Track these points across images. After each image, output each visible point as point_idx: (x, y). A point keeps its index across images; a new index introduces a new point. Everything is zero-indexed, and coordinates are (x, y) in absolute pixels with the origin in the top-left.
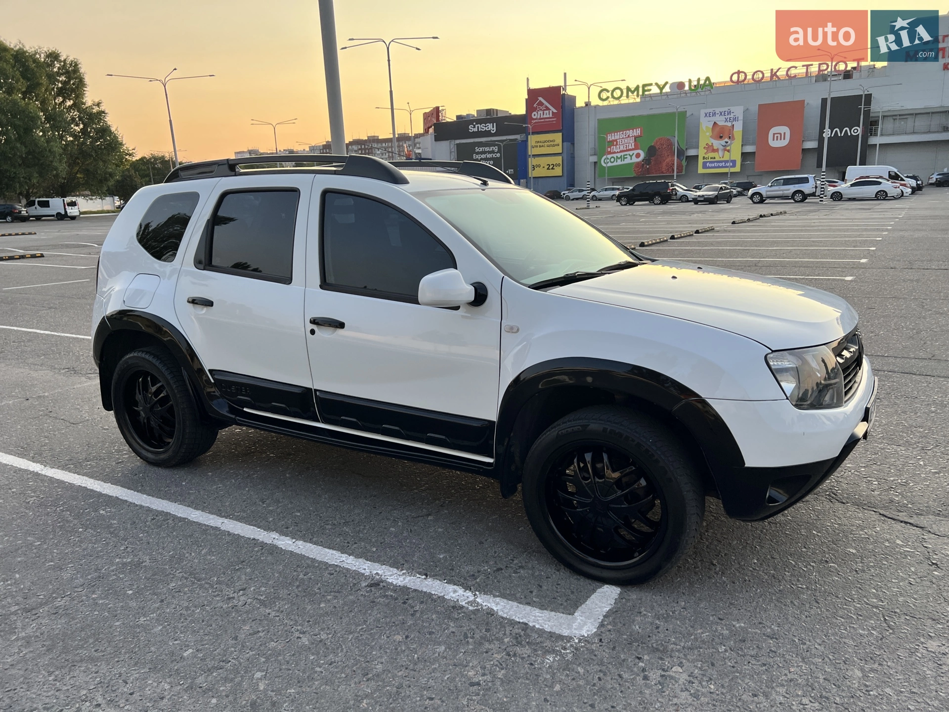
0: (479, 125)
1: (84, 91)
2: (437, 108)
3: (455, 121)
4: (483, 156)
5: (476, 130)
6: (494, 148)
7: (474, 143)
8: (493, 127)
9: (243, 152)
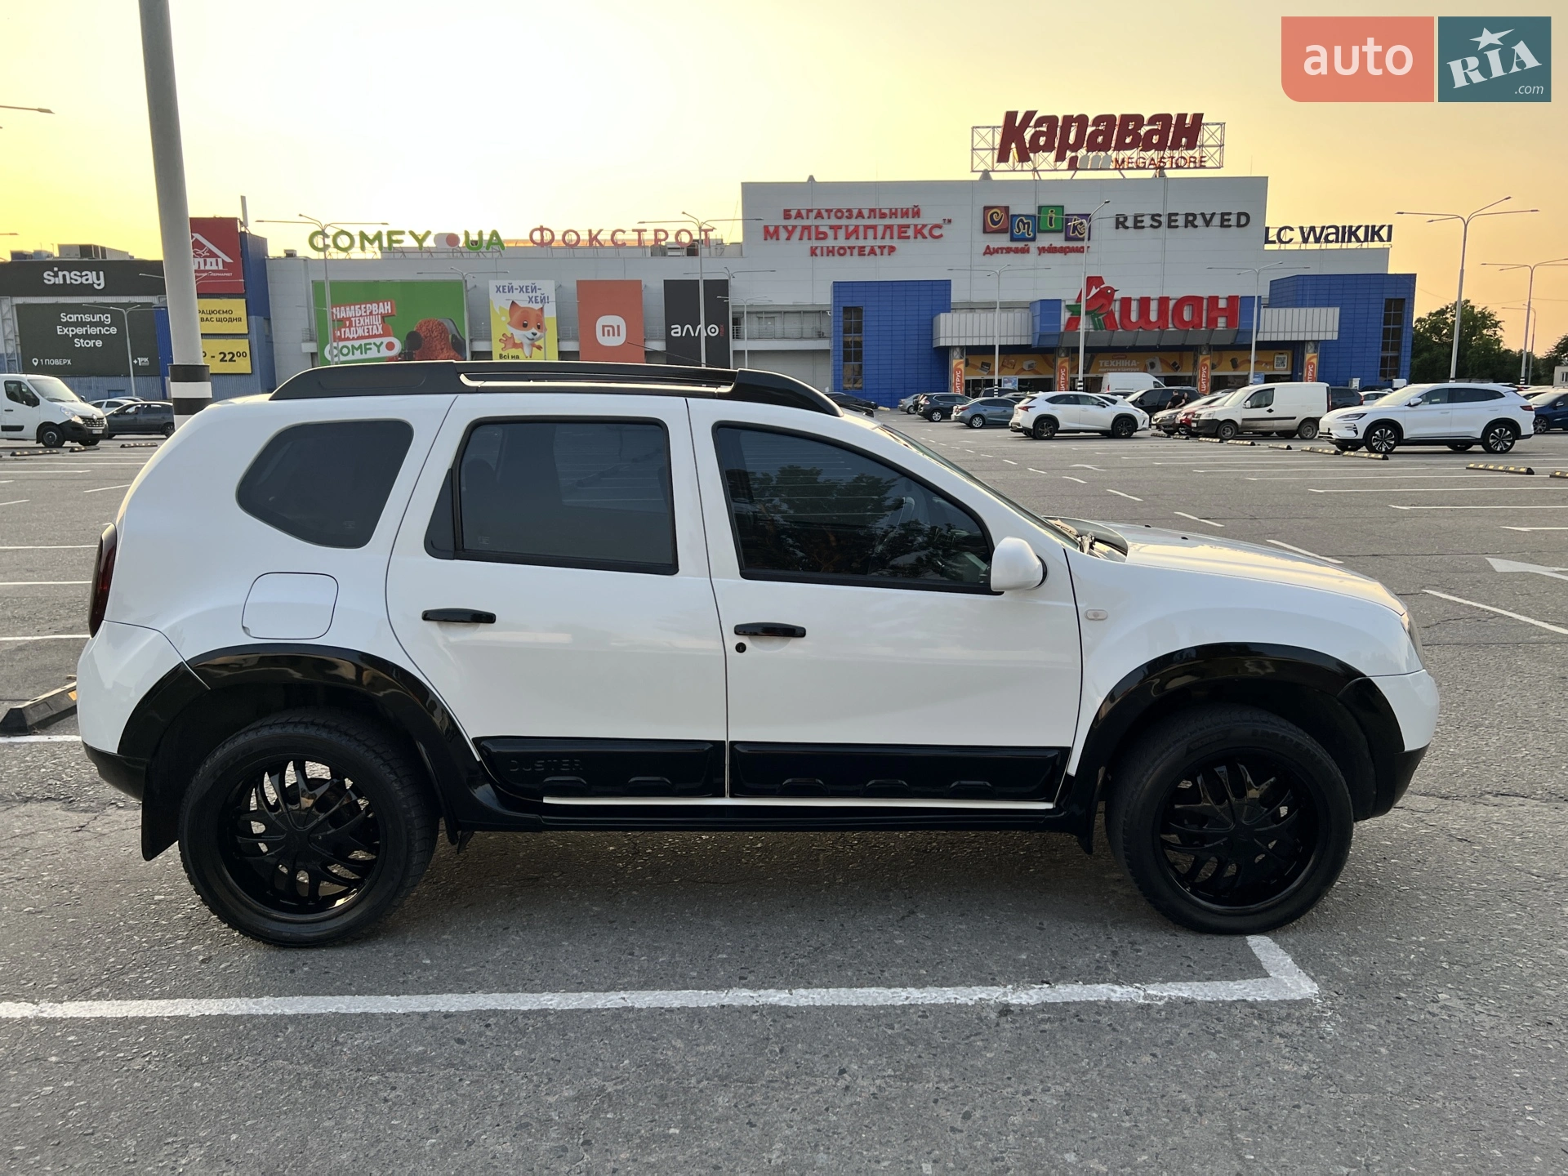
0: (66, 273)
4: (80, 331)
5: (59, 281)
6: (104, 318)
7: (57, 305)
8: (98, 279)
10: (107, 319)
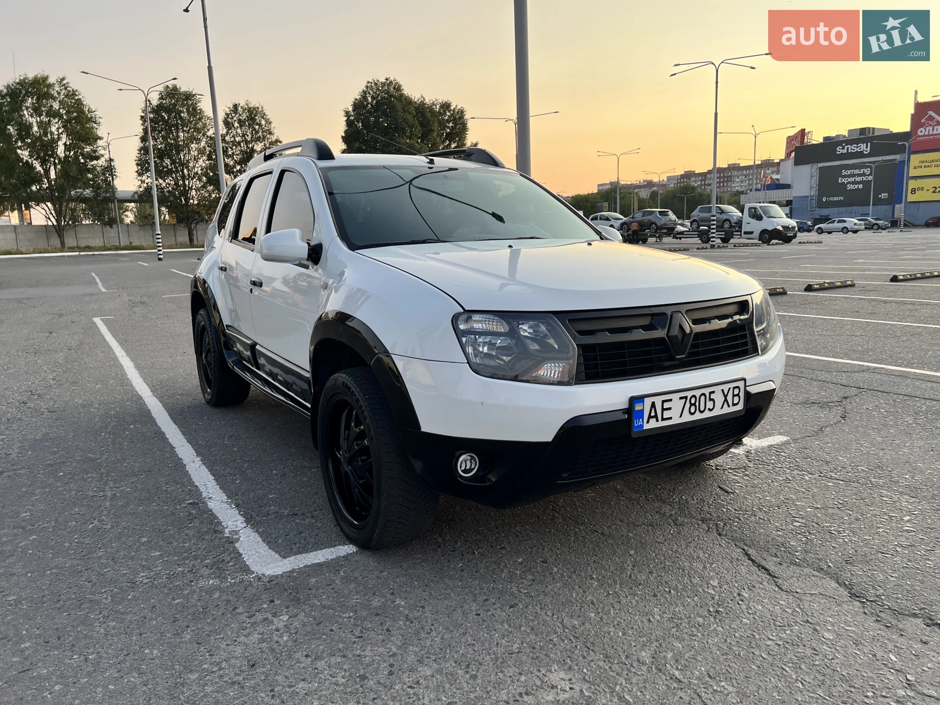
0: (849, 146)
1: (466, 134)
2: (803, 131)
3: (821, 144)
4: (851, 179)
5: (845, 151)
6: (866, 171)
7: (841, 165)
8: (867, 147)
9: (605, 184)
10: (867, 171)
